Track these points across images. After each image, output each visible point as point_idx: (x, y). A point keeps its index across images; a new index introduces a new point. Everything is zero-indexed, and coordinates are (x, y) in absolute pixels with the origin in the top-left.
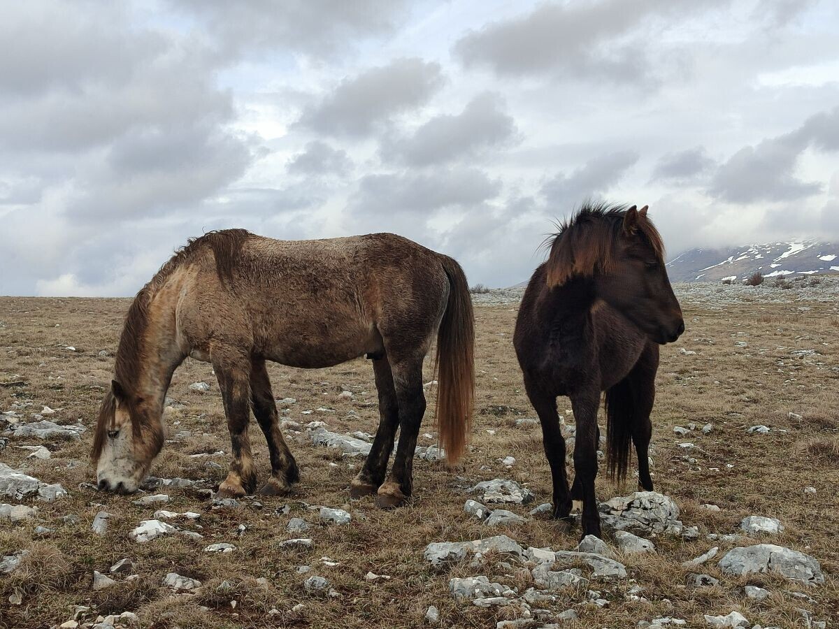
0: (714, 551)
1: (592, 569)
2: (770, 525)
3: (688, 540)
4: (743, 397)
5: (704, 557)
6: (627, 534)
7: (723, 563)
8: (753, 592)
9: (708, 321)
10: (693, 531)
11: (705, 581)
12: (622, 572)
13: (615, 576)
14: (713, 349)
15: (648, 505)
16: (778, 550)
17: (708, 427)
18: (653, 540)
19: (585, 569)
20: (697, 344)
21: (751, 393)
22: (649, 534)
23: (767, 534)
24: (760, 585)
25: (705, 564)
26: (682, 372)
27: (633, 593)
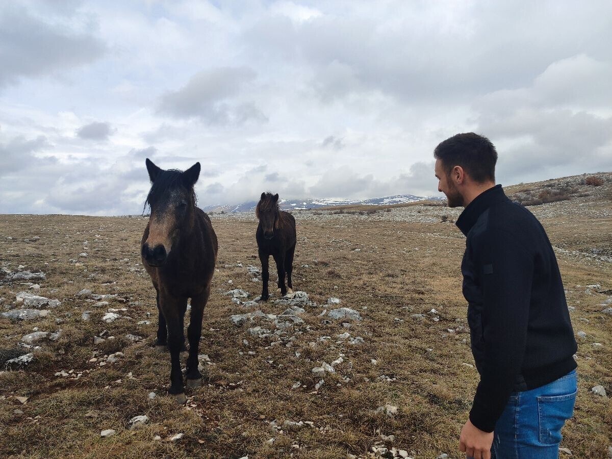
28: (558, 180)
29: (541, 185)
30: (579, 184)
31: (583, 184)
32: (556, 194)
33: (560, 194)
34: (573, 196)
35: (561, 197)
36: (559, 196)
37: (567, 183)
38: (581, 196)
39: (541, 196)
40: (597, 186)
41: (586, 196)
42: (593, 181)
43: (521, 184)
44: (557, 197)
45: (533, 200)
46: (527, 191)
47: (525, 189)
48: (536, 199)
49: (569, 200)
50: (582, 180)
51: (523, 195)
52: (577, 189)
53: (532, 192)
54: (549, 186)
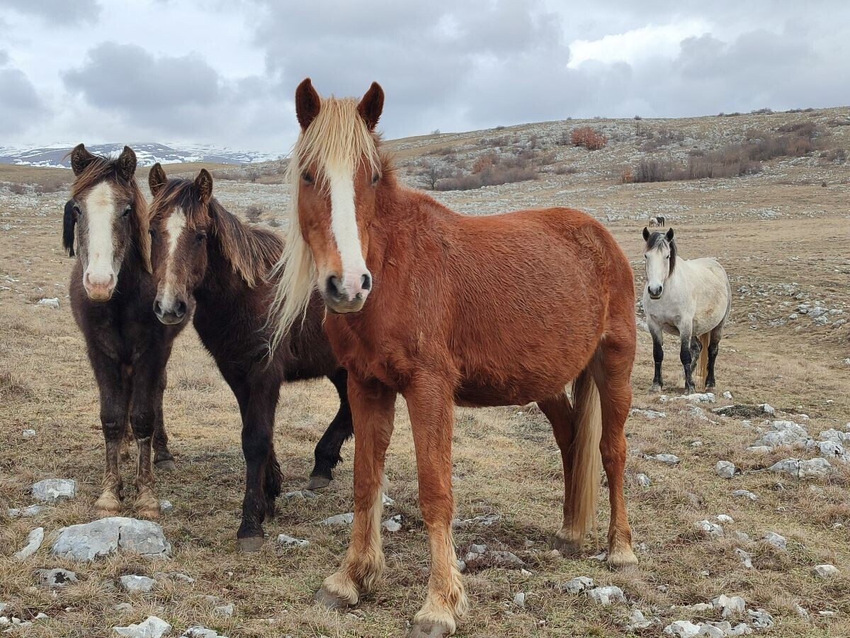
28: (516, 129)
29: (480, 140)
30: (557, 143)
31: (565, 143)
32: (509, 164)
33: (520, 164)
34: (546, 172)
35: (521, 172)
36: (515, 169)
37: (533, 139)
38: (560, 172)
39: (478, 168)
40: (593, 148)
41: (571, 171)
42: (586, 139)
43: (436, 135)
44: (512, 171)
45: (460, 175)
46: (447, 153)
47: (444, 147)
48: (467, 173)
49: (536, 179)
50: (564, 134)
51: (439, 164)
52: (553, 156)
53: (459, 157)
54: (496, 143)
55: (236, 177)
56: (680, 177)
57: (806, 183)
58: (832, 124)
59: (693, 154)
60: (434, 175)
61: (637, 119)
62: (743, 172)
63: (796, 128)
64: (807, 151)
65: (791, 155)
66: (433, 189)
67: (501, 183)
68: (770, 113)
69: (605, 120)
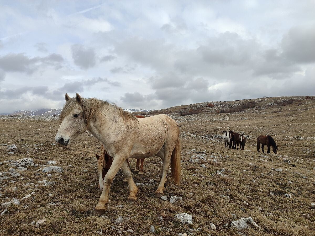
0: (41, 168)
1: (11, 175)
2: (53, 162)
3: (35, 167)
4: (50, 138)
5: (39, 170)
6: (21, 167)
7: (43, 171)
8: (49, 175)
9: (44, 123)
10: (37, 165)
11: (38, 175)
12: (19, 175)
13: (17, 176)
14: (44, 129)
15: (26, 161)
16: (54, 167)
17: (42, 144)
18: (27, 168)
19: (10, 175)
20: (41, 128)
21: (52, 138)
22: (26, 166)
23: (53, 164)
24: (50, 174)
25: (39, 171)
26: (37, 134)
27: (22, 179)
28: (197, 104)
29: (190, 106)
30: (205, 106)
32: (196, 110)
33: (198, 110)
34: (203, 112)
36: (197, 111)
37: (200, 106)
38: (205, 112)
39: (190, 111)
40: (212, 107)
41: (208, 111)
42: (210, 105)
43: (182, 106)
45: (186, 113)
46: (184, 109)
47: (184, 108)
48: (188, 112)
49: (201, 113)
51: (183, 111)
52: (204, 109)
53: (186, 109)
54: (194, 107)
55: (146, 114)
56: (229, 112)
57: (253, 113)
58: (258, 101)
59: (231, 108)
60: (182, 113)
61: (220, 101)
62: (241, 111)
63: (251, 102)
64: (253, 107)
65: (250, 107)
66: (181, 115)
67: (194, 114)
68: (246, 100)
69: (214, 102)
